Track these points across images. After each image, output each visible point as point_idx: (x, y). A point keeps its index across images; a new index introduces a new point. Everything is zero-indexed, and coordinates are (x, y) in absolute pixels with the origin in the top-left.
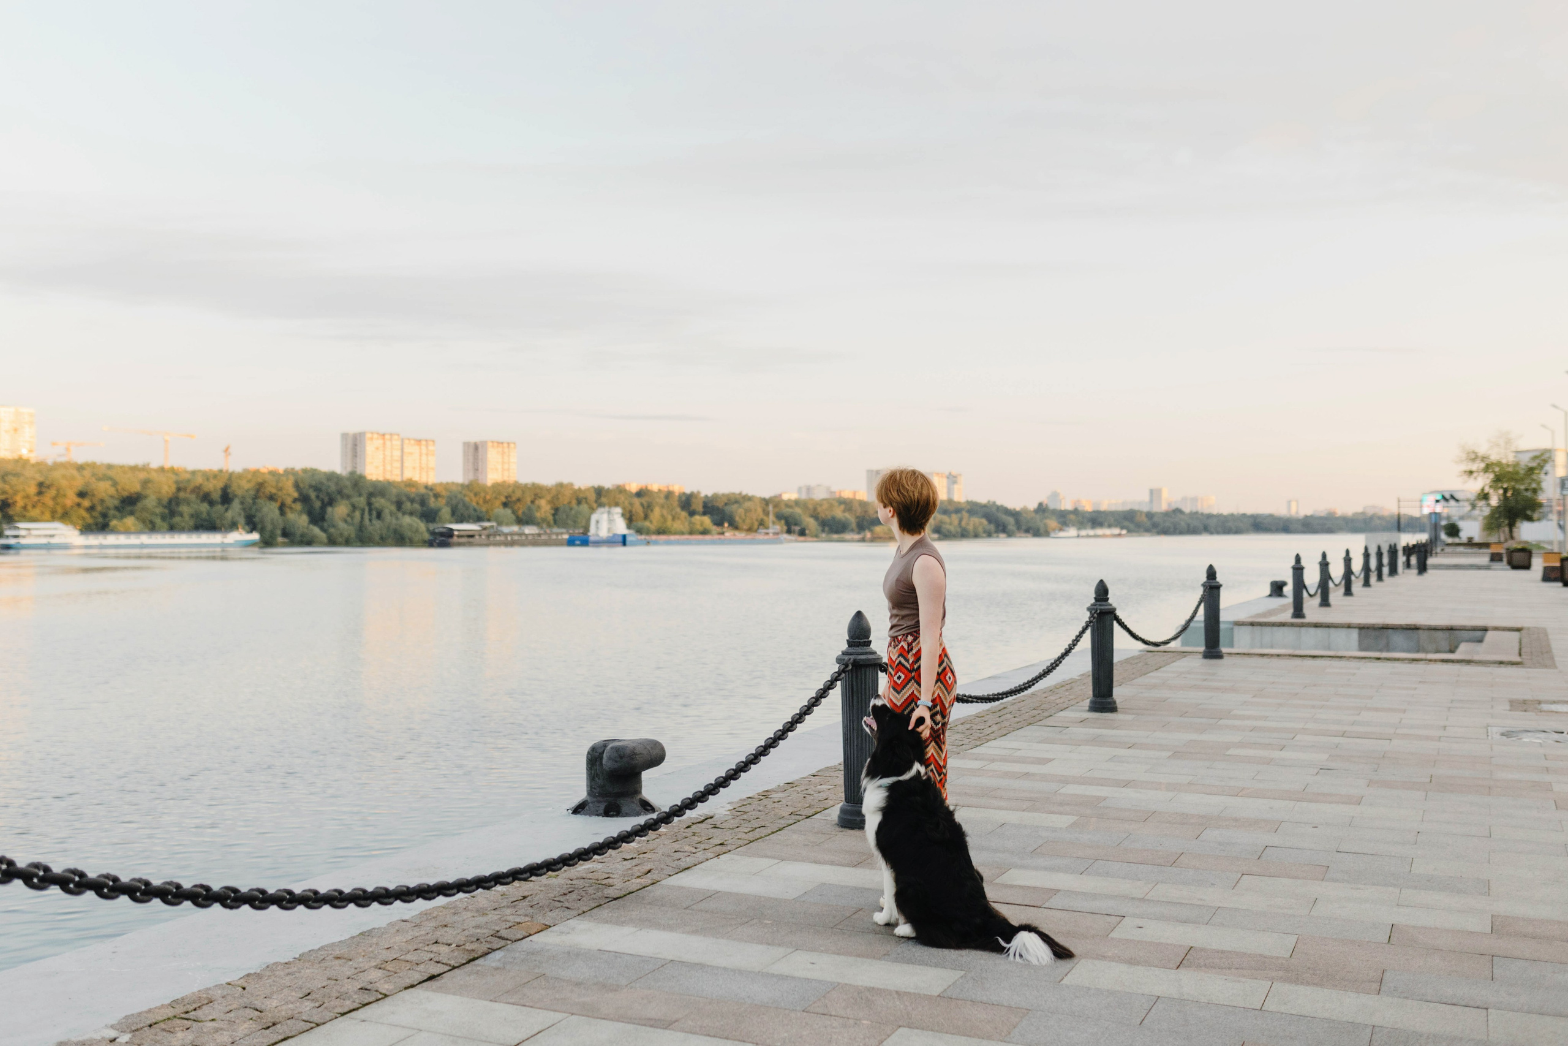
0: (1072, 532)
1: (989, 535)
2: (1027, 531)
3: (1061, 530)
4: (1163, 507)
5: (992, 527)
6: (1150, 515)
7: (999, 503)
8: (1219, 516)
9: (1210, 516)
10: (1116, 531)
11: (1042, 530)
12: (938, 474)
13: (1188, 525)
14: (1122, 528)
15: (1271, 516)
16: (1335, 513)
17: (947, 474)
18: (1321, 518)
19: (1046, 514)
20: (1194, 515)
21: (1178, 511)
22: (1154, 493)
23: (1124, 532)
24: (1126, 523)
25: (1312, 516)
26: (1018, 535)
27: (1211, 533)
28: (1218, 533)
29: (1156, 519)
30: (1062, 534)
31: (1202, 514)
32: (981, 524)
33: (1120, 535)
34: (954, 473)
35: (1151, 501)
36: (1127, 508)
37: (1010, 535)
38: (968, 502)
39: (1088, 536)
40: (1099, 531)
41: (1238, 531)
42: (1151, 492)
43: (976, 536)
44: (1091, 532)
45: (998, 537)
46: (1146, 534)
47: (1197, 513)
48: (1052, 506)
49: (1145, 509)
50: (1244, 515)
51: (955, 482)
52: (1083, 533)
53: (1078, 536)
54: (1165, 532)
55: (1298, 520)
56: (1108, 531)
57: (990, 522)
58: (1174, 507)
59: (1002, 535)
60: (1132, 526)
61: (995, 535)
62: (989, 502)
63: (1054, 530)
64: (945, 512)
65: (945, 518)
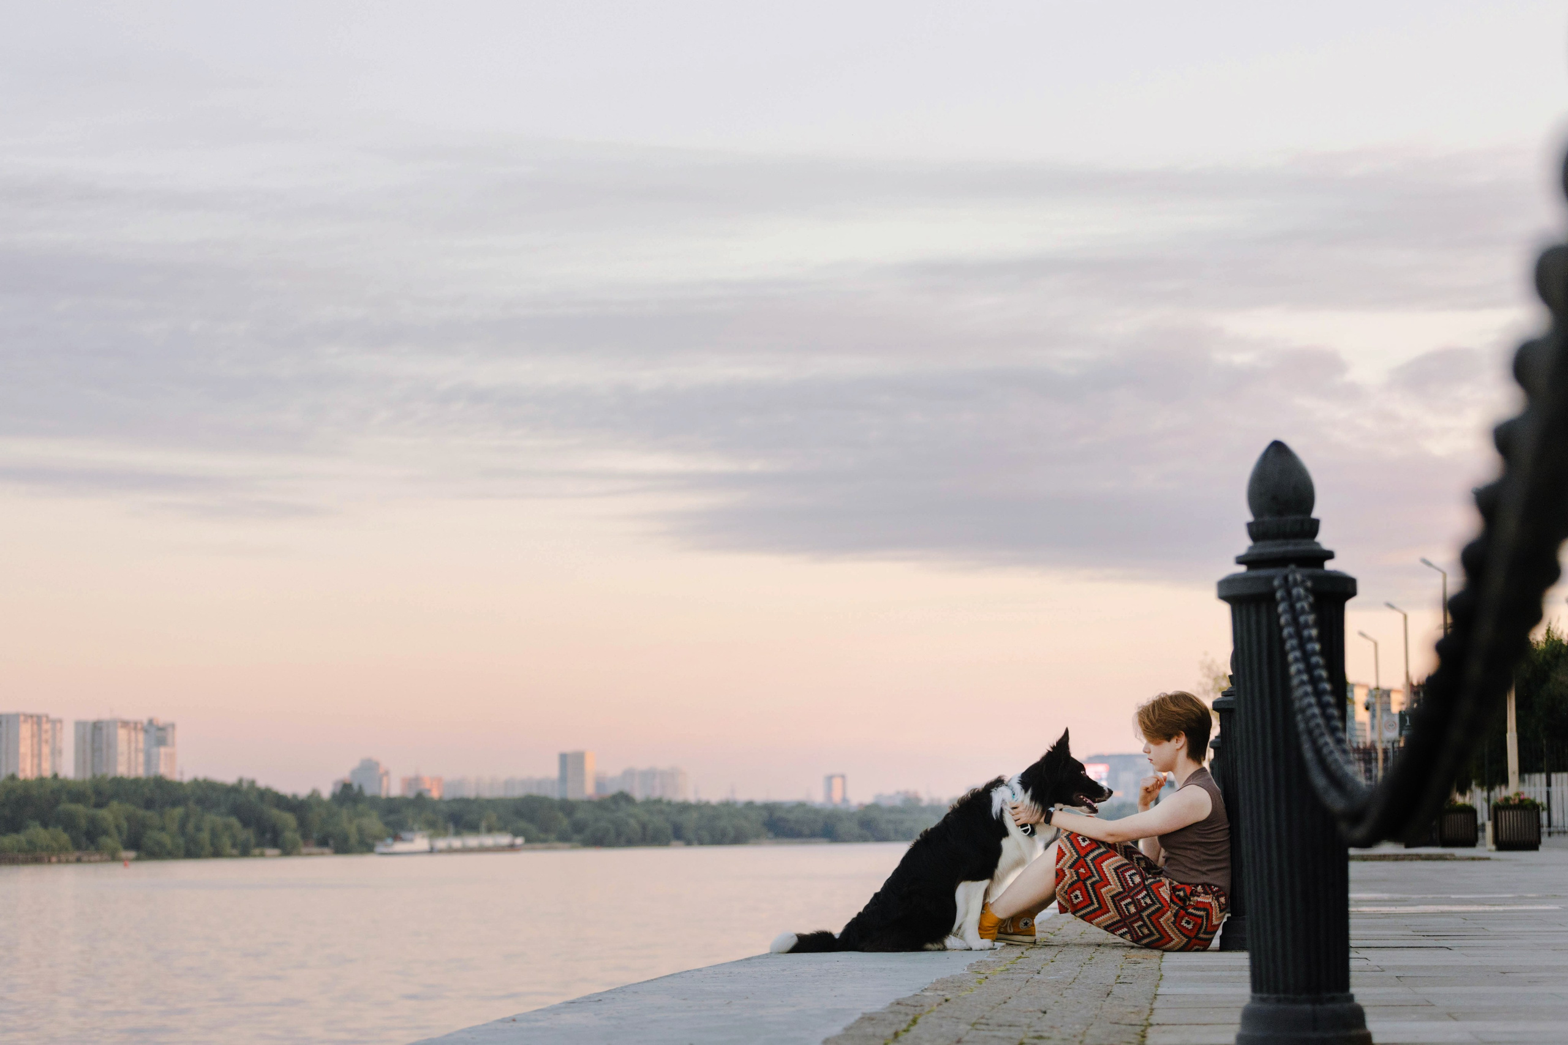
0: (421, 842)
1: (245, 852)
2: (323, 842)
3: (396, 838)
4: (590, 790)
5: (247, 835)
6: (567, 807)
7: (262, 783)
8: (700, 807)
9: (685, 807)
10: (505, 840)
11: (354, 839)
12: (125, 724)
13: (644, 827)
14: (516, 834)
15: (801, 805)
16: (918, 799)
17: (145, 721)
18: (892, 810)
19: (361, 807)
20: (654, 805)
21: (623, 798)
22: (570, 763)
23: (519, 841)
24: (522, 824)
25: (874, 807)
26: (304, 850)
27: (689, 843)
28: (701, 842)
29: (579, 815)
30: (399, 847)
31: (669, 803)
32: (228, 827)
33: (512, 848)
34: (162, 719)
35: (563, 778)
36: (518, 792)
37: (288, 850)
38: (196, 782)
39: (451, 851)
40: (472, 841)
41: (738, 838)
42: (564, 758)
43: (217, 853)
44: (457, 843)
45: (262, 855)
46: (560, 845)
47: (659, 801)
48: (369, 791)
49: (555, 794)
50: (750, 805)
51: (161, 742)
52: (441, 843)
53: (432, 851)
54: (598, 840)
55: (850, 815)
56: (489, 840)
57: (246, 824)
58: (612, 790)
59: (270, 851)
60: (533, 829)
61: (257, 851)
62: (241, 781)
63: (379, 838)
64: (149, 804)
65: (152, 817)
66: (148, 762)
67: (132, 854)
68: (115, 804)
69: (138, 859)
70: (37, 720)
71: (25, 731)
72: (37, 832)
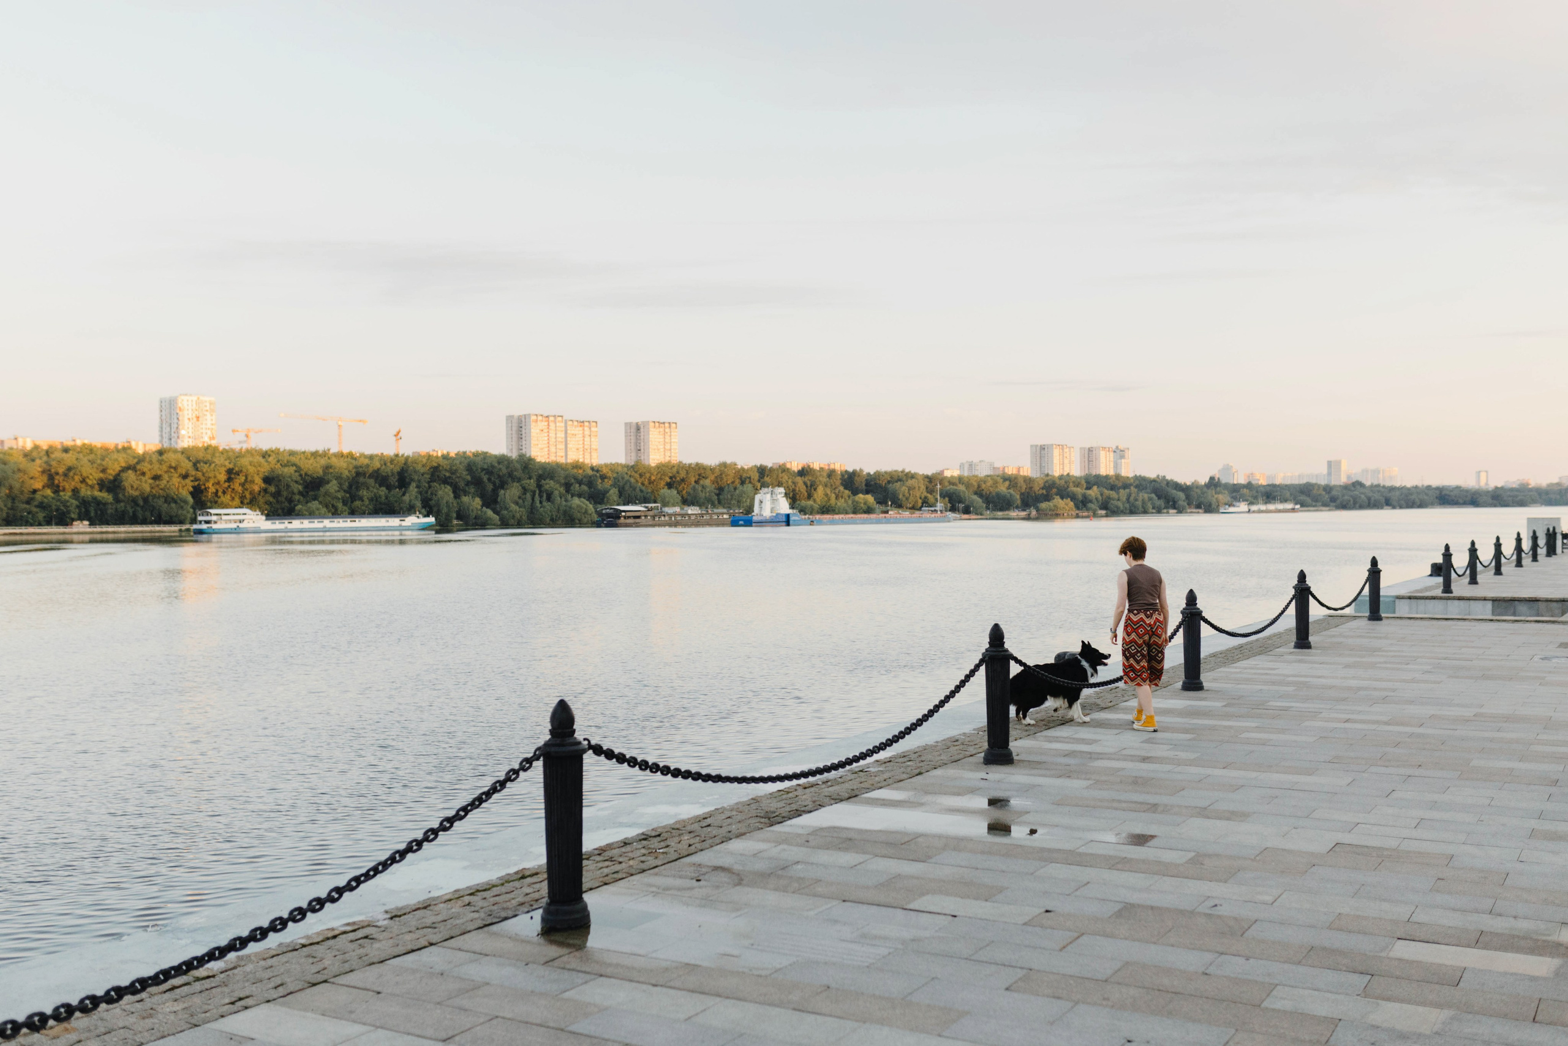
0: (1243, 507)
1: (1159, 511)
2: (1198, 506)
3: (1231, 505)
4: (1343, 480)
5: (1161, 503)
6: (1328, 489)
7: (1168, 478)
8: (1401, 489)
9: (1392, 489)
10: (1290, 506)
11: (1213, 506)
12: (1104, 448)
13: (1369, 499)
14: (1296, 503)
15: (1458, 488)
16: (1528, 484)
17: (1114, 447)
18: (1512, 490)
19: (1218, 489)
20: (1375, 488)
21: (1358, 484)
22: (1333, 466)
23: (1298, 506)
24: (1303, 498)
25: (1502, 488)
26: (1189, 511)
27: (1394, 507)
28: (1401, 507)
29: (1334, 493)
30: (1232, 509)
31: (1384, 487)
32: (1150, 499)
33: (1293, 510)
34: (1121, 447)
35: (1329, 474)
36: (1304, 481)
37: (1180, 511)
38: (1136, 478)
39: (1260, 511)
40: (1273, 506)
41: (1422, 505)
42: (1330, 463)
43: (1145, 512)
44: (1263, 508)
45: (1168, 513)
46: (1324, 508)
47: (1378, 486)
48: (1224, 481)
49: (1323, 482)
50: (1429, 487)
51: (1122, 457)
52: (1255, 507)
53: (1249, 512)
54: (1344, 506)
55: (1486, 493)
56: (1281, 506)
57: (1159, 498)
58: (1354, 479)
59: (1172, 511)
60: (1308, 500)
61: (1165, 511)
62: (1158, 476)
63: (1225, 505)
64: (1113, 488)
65: (1113, 494)
66: (1116, 466)
67: (1103, 512)
68: (1095, 488)
69: (1107, 516)
70: (1062, 447)
71: (1056, 452)
72: (1058, 501)
